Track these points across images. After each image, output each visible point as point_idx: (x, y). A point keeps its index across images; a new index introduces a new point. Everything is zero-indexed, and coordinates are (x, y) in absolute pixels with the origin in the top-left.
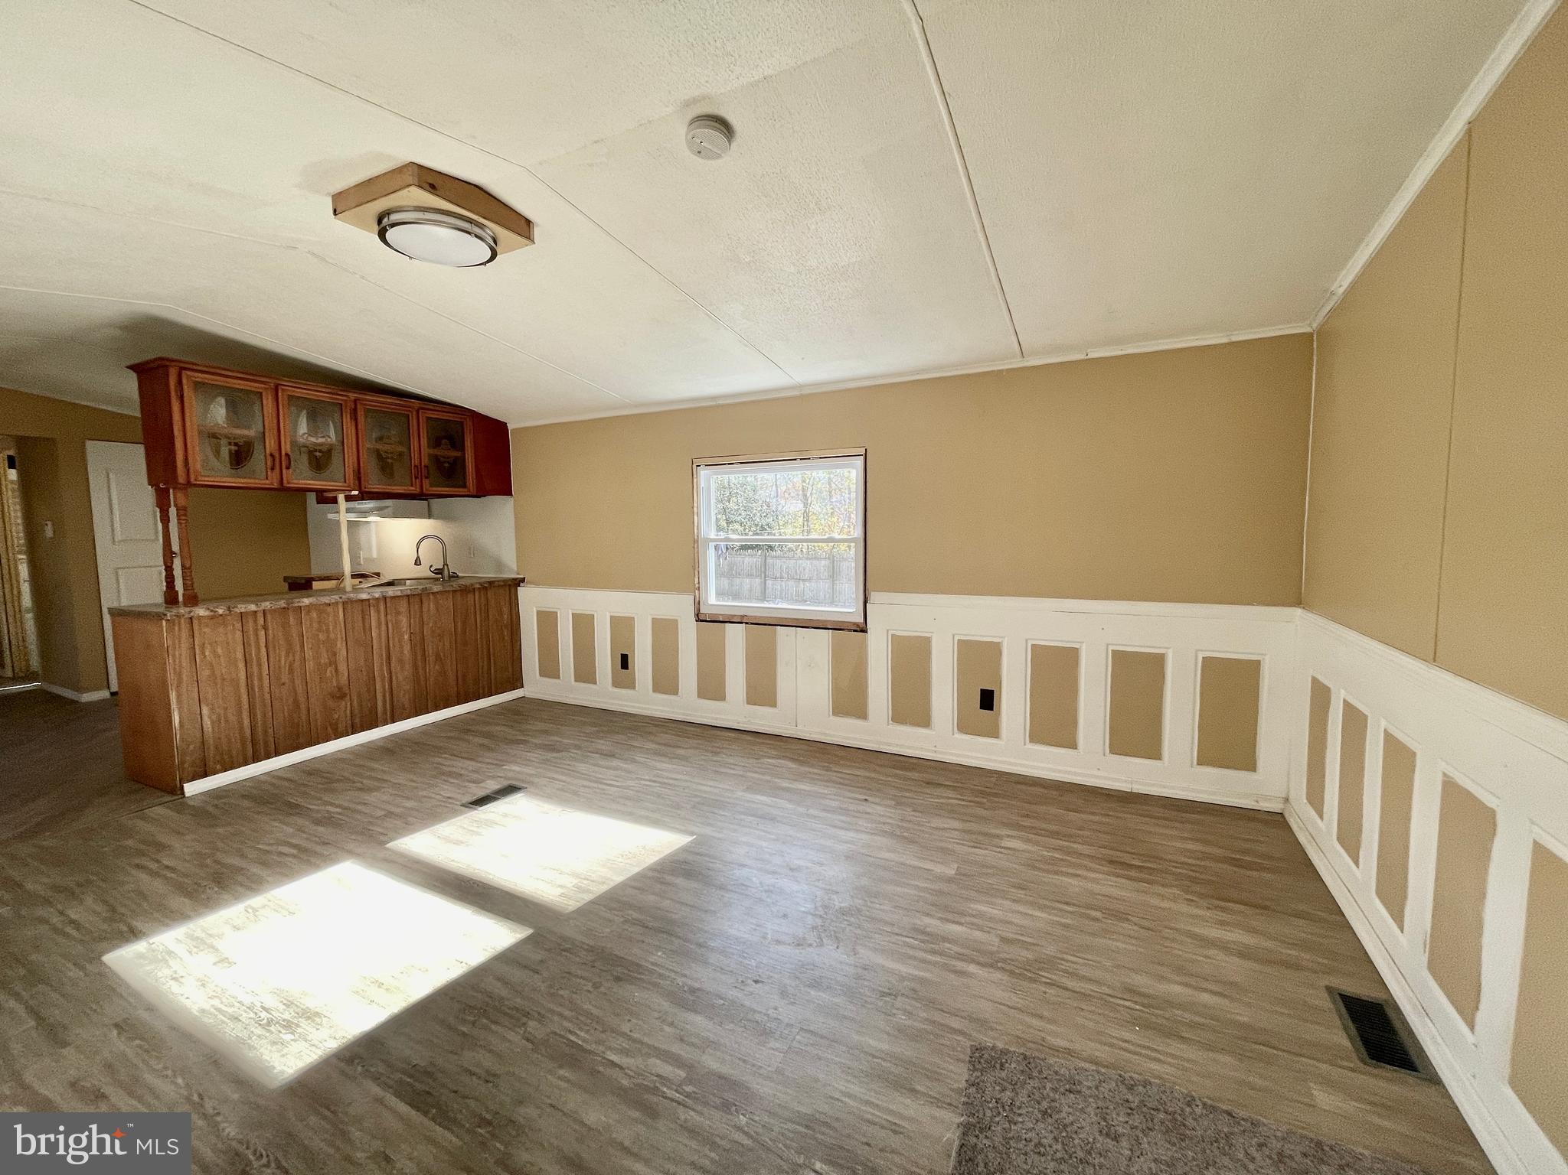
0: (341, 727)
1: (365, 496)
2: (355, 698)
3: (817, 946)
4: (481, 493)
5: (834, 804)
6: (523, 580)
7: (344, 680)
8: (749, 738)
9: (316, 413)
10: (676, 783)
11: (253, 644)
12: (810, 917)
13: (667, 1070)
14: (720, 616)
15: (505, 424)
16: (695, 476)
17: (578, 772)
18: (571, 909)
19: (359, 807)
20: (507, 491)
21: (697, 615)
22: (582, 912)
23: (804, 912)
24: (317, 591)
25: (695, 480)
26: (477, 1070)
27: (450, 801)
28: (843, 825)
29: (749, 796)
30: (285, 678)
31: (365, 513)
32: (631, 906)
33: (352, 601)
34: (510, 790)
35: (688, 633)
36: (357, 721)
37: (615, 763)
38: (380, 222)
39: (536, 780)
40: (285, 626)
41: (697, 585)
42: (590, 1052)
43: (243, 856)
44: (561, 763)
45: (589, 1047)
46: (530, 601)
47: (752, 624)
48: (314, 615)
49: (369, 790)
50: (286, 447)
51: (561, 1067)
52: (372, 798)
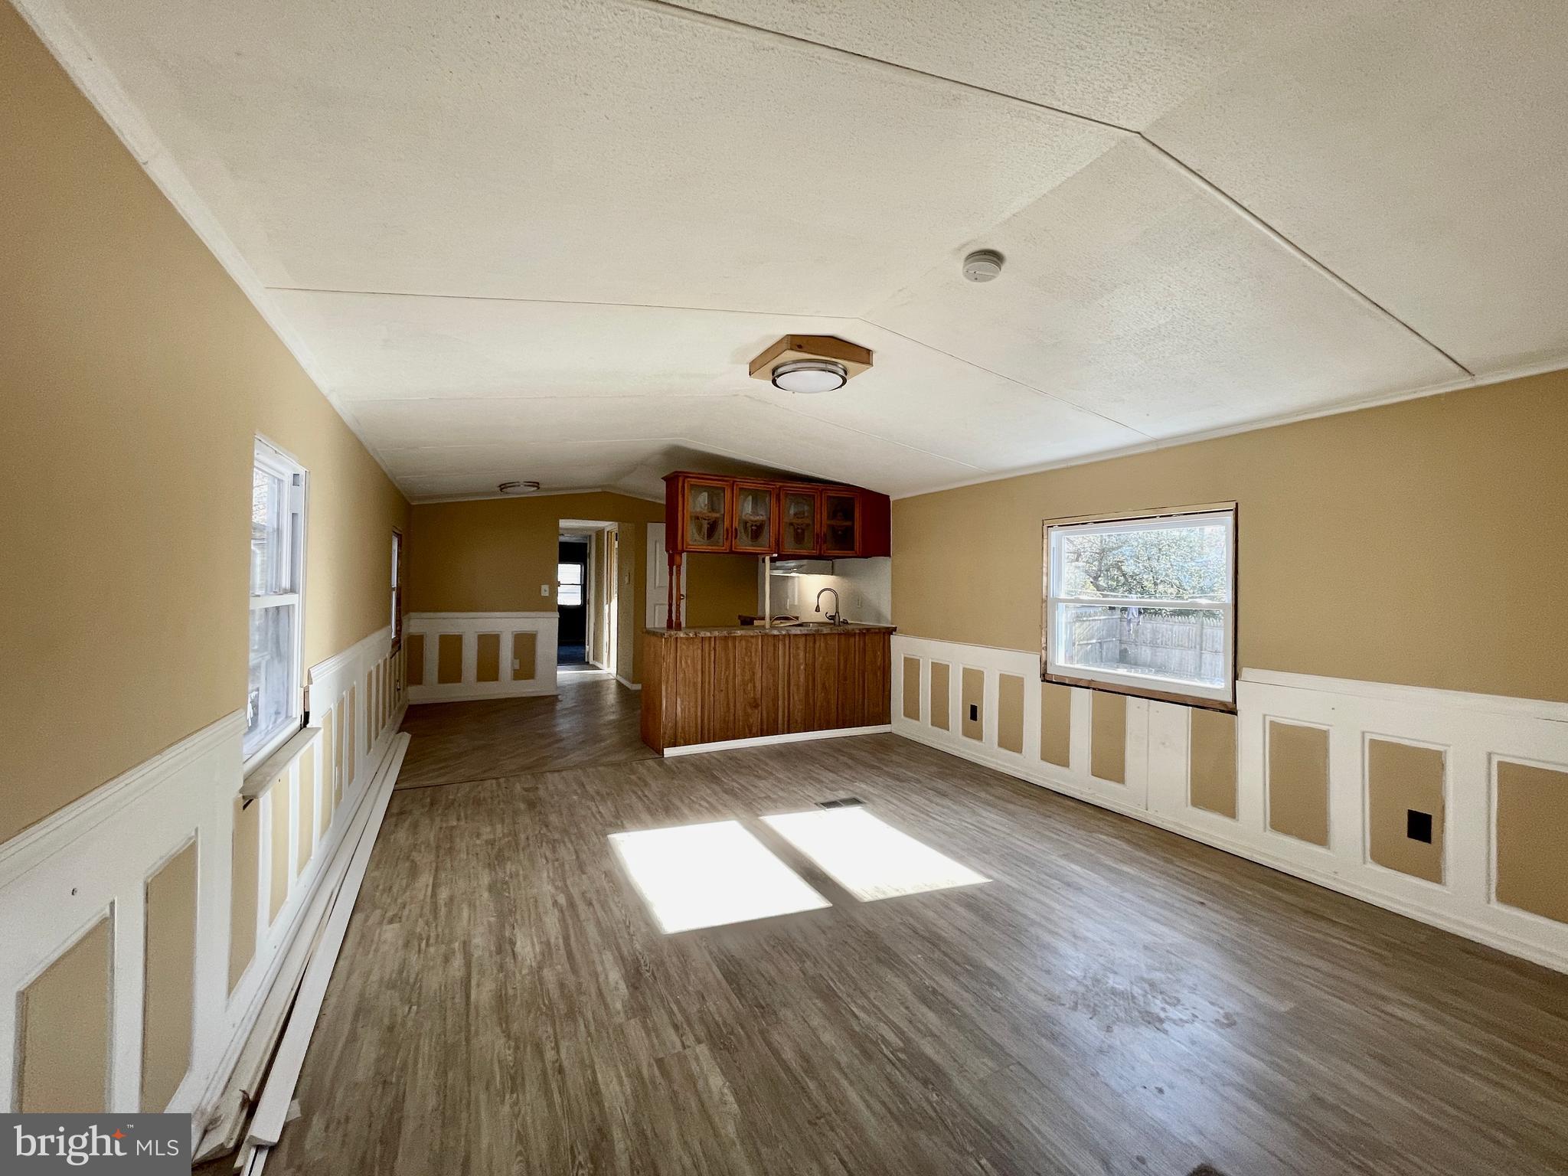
0: (754, 730)
1: (782, 558)
2: (764, 707)
3: (1069, 1008)
4: (866, 554)
5: (1158, 895)
6: (895, 629)
7: (758, 695)
8: (1087, 810)
9: (757, 496)
10: (993, 831)
11: (707, 659)
12: (1075, 982)
13: (891, 1037)
14: (1067, 679)
15: (887, 498)
16: (1045, 537)
17: (911, 802)
18: (866, 900)
19: (750, 787)
20: (886, 553)
21: (1044, 675)
22: (876, 905)
23: (1069, 976)
24: (757, 626)
25: (1045, 541)
26: (766, 975)
27: (809, 798)
28: (1156, 916)
29: (1063, 862)
30: (723, 687)
31: (790, 570)
32: (912, 915)
33: (766, 634)
34: (854, 801)
35: (1034, 693)
36: (765, 727)
37: (946, 802)
38: (773, 374)
39: (875, 799)
40: (726, 649)
41: (1044, 645)
42: (840, 998)
43: (682, 801)
44: (899, 791)
45: (840, 995)
46: (901, 647)
47: (1099, 690)
48: (743, 643)
49: (759, 777)
50: (736, 524)
51: (817, 998)
52: (761, 784)
